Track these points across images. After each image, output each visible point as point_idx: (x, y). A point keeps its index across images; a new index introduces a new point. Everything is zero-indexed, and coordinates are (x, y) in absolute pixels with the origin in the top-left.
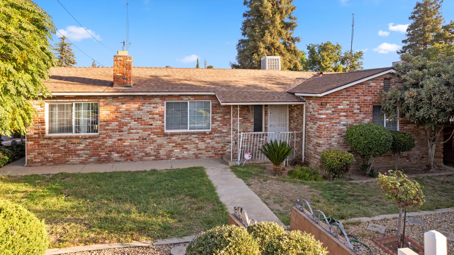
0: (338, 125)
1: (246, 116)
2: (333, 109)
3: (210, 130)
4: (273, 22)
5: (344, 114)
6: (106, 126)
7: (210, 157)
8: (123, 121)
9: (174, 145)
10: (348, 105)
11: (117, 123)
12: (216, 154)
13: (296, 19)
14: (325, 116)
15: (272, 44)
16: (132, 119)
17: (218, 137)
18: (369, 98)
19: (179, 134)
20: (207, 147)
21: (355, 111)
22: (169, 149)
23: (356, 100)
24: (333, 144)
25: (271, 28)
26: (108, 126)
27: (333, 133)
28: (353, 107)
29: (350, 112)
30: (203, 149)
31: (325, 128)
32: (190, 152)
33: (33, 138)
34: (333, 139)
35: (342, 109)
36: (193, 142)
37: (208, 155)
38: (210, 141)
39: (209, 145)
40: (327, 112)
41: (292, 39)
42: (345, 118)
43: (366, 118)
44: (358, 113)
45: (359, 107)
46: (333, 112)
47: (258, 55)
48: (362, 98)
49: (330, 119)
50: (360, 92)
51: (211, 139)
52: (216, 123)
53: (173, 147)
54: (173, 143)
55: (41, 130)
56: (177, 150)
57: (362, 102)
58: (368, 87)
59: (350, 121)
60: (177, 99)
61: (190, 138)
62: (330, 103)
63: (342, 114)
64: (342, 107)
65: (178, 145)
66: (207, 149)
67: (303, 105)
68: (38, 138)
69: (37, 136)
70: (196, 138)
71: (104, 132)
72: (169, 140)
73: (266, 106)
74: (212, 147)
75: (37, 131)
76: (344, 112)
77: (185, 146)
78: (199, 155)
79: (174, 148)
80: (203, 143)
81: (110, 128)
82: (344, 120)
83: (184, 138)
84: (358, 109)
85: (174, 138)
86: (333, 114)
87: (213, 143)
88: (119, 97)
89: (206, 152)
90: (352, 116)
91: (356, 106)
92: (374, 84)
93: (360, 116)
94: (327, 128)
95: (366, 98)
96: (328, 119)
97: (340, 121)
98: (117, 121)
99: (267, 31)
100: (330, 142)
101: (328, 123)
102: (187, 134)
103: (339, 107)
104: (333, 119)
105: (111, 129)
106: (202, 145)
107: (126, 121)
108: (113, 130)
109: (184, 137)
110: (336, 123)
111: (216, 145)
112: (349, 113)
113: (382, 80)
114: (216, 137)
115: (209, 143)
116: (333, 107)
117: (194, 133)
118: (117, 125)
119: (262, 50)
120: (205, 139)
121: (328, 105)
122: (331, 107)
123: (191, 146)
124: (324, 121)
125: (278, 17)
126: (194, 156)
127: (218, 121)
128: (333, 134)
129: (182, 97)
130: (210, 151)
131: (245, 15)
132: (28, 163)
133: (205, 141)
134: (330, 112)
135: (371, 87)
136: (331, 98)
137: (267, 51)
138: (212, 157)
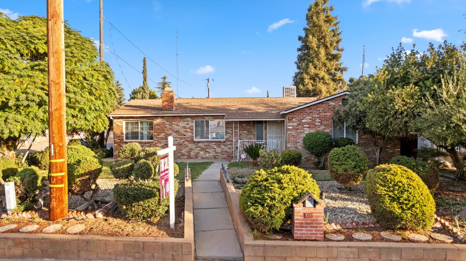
0: (303, 134)
1: (250, 131)
2: (298, 123)
3: (224, 140)
5: (308, 126)
6: (157, 136)
7: (224, 158)
8: (167, 132)
9: (200, 149)
10: (310, 119)
11: (164, 134)
12: (228, 156)
14: (291, 127)
16: (173, 131)
17: (230, 144)
18: (329, 114)
19: (203, 142)
20: (222, 151)
21: (317, 124)
22: (197, 152)
23: (318, 116)
24: (299, 147)
26: (159, 135)
27: (299, 139)
28: (315, 121)
29: (312, 124)
30: (220, 153)
31: (291, 136)
32: (211, 154)
33: (117, 142)
34: (299, 144)
35: (305, 122)
36: (213, 147)
37: (223, 157)
38: (224, 147)
39: (223, 150)
40: (293, 124)
42: (308, 129)
43: (326, 129)
44: (319, 125)
45: (320, 121)
46: (298, 124)
48: (323, 114)
49: (296, 129)
50: (321, 109)
51: (225, 146)
52: (228, 135)
53: (199, 150)
54: (199, 147)
55: (121, 138)
56: (202, 153)
57: (322, 117)
58: (328, 105)
59: (313, 131)
60: (201, 118)
61: (210, 144)
62: (296, 118)
63: (305, 126)
64: (306, 121)
65: (202, 149)
66: (222, 153)
67: (284, 121)
68: (120, 142)
69: (119, 141)
70: (214, 145)
71: (157, 139)
72: (196, 146)
73: (266, 122)
74: (226, 152)
75: (119, 138)
76: (307, 124)
77: (207, 150)
78: (217, 157)
79: (200, 151)
80: (220, 148)
81: (160, 137)
82: (307, 131)
83: (206, 145)
84: (319, 122)
85: (200, 144)
86: (299, 126)
87: (226, 149)
88: (165, 117)
89: (222, 154)
90: (313, 127)
91: (318, 120)
92: (333, 104)
93: (321, 127)
94: (294, 136)
95: (326, 114)
96: (294, 129)
97: (304, 131)
98: (164, 133)
100: (296, 145)
101: (294, 132)
102: (208, 142)
103: (303, 121)
104: (298, 129)
105: (160, 138)
106: (219, 150)
107: (170, 132)
108: (162, 138)
109: (207, 144)
110: (300, 132)
111: (228, 150)
112: (311, 125)
113: (340, 100)
114: (228, 144)
115: (223, 149)
116: (299, 121)
117: (213, 142)
118: (164, 135)
120: (220, 146)
121: (294, 119)
122: (297, 120)
123: (211, 150)
124: (291, 131)
126: (213, 157)
127: (229, 133)
128: (298, 140)
129: (204, 117)
130: (224, 154)
132: (115, 157)
133: (220, 147)
134: (296, 124)
135: (331, 105)
136: (296, 114)
138: (226, 158)
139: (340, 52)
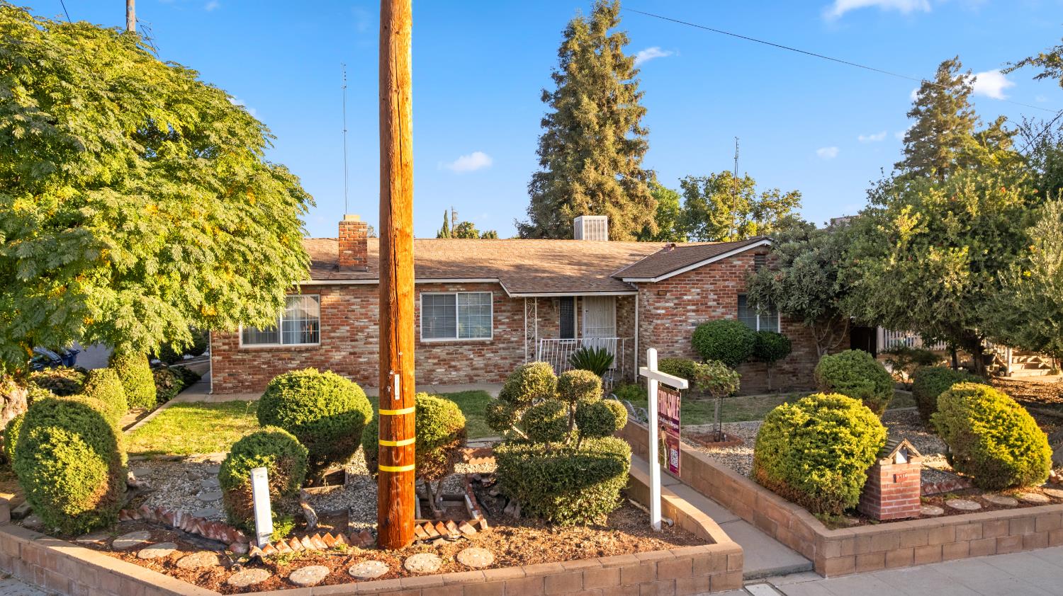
0: (684, 324)
1: (548, 317)
2: (676, 301)
3: (491, 339)
4: (601, 141)
5: (694, 307)
6: (330, 332)
7: (492, 381)
8: (356, 323)
9: (436, 361)
10: (698, 294)
11: (348, 328)
12: (501, 376)
13: (647, 132)
14: (663, 312)
15: (600, 185)
16: (370, 321)
17: (504, 349)
18: (731, 284)
19: (444, 345)
20: (487, 365)
21: (710, 304)
22: (428, 368)
23: (712, 287)
24: (677, 352)
25: (596, 153)
26: (334, 332)
27: (677, 336)
28: (707, 297)
29: (702, 304)
30: (482, 369)
31: (664, 329)
32: (462, 373)
33: (220, 351)
34: (676, 345)
35: (689, 301)
36: (466, 356)
37: (489, 378)
38: (492, 355)
39: (490, 362)
40: (667, 305)
41: (639, 173)
42: (694, 314)
43: (727, 314)
44: (715, 307)
45: (716, 297)
46: (675, 304)
47: (572, 208)
48: (721, 284)
49: (672, 315)
50: (717, 274)
51: (492, 352)
52: (500, 327)
53: (435, 364)
54: (434, 358)
55: (232, 339)
56: (440, 370)
57: (720, 290)
58: (731, 266)
59: (703, 319)
60: (439, 289)
61: (460, 351)
62: (672, 291)
63: (689, 307)
64: (690, 298)
65: (441, 362)
66: (487, 369)
67: (634, 296)
68: (229, 351)
69: (226, 347)
70: (469, 350)
71: (329, 341)
72: (427, 354)
73: (580, 298)
74: (495, 366)
75: (227, 341)
76: (693, 305)
77: (453, 363)
78: (475, 378)
79: (436, 366)
80: (481, 358)
81: (338, 335)
82: (693, 318)
83: (451, 351)
84: (714, 300)
85: (437, 350)
86: (677, 308)
87: (496, 359)
88: (351, 288)
89: (486, 372)
90: (705, 311)
91: (712, 296)
92: (740, 263)
93: (718, 310)
94: (668, 328)
95: (726, 283)
96: (668, 315)
97: (687, 318)
98: (347, 325)
99: (588, 161)
100: (671, 349)
101: (669, 321)
102: (455, 344)
103: (685, 297)
104: (676, 315)
105: (338, 338)
106: (478, 362)
107: (362, 324)
108: (342, 339)
109: (452, 349)
110: (680, 321)
111: (501, 362)
112: (701, 306)
113: (752, 256)
114: (500, 349)
115: (489, 359)
116: (677, 298)
117: (466, 344)
118: (348, 331)
119: (579, 197)
120: (483, 352)
121: (668, 294)
122: (673, 297)
123: (462, 362)
124: (662, 319)
125: (609, 132)
126: (467, 378)
127: (503, 324)
128: (676, 338)
129: (446, 286)
130: (491, 372)
131: (545, 123)
132: (214, 389)
133: (483, 356)
134: (671, 305)
135: (735, 266)
136: (672, 284)
137: (588, 198)
138: (496, 380)
139: (643, 138)
